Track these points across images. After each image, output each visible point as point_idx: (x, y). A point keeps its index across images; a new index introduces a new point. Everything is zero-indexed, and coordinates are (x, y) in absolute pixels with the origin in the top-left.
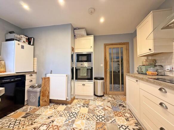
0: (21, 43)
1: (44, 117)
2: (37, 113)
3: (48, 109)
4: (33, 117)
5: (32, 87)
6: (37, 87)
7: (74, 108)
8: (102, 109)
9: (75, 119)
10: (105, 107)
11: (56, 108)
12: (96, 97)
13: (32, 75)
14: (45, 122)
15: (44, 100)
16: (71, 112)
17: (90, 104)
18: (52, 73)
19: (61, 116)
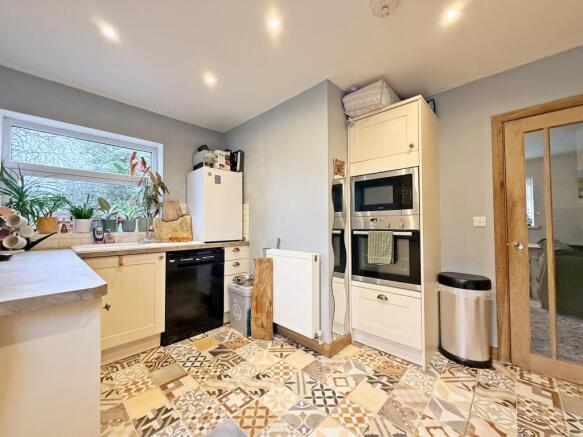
0: (215, 171)
1: (250, 368)
2: (240, 352)
3: (266, 352)
4: (228, 361)
5: (238, 281)
6: (247, 283)
7: (337, 375)
8: (452, 424)
9: (325, 415)
10: (473, 421)
11: (285, 354)
12: (446, 361)
13: (238, 250)
14: (246, 385)
15: (259, 323)
16: (322, 386)
17: (403, 380)
18: (281, 245)
19: (288, 384)
